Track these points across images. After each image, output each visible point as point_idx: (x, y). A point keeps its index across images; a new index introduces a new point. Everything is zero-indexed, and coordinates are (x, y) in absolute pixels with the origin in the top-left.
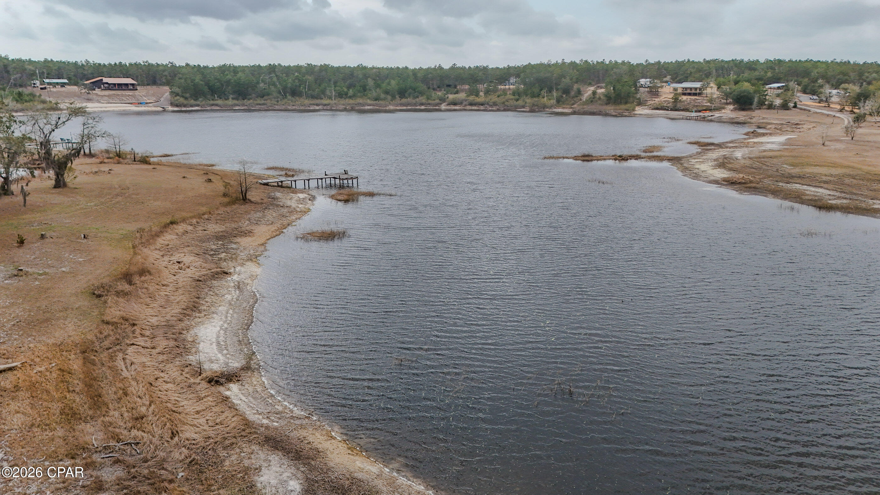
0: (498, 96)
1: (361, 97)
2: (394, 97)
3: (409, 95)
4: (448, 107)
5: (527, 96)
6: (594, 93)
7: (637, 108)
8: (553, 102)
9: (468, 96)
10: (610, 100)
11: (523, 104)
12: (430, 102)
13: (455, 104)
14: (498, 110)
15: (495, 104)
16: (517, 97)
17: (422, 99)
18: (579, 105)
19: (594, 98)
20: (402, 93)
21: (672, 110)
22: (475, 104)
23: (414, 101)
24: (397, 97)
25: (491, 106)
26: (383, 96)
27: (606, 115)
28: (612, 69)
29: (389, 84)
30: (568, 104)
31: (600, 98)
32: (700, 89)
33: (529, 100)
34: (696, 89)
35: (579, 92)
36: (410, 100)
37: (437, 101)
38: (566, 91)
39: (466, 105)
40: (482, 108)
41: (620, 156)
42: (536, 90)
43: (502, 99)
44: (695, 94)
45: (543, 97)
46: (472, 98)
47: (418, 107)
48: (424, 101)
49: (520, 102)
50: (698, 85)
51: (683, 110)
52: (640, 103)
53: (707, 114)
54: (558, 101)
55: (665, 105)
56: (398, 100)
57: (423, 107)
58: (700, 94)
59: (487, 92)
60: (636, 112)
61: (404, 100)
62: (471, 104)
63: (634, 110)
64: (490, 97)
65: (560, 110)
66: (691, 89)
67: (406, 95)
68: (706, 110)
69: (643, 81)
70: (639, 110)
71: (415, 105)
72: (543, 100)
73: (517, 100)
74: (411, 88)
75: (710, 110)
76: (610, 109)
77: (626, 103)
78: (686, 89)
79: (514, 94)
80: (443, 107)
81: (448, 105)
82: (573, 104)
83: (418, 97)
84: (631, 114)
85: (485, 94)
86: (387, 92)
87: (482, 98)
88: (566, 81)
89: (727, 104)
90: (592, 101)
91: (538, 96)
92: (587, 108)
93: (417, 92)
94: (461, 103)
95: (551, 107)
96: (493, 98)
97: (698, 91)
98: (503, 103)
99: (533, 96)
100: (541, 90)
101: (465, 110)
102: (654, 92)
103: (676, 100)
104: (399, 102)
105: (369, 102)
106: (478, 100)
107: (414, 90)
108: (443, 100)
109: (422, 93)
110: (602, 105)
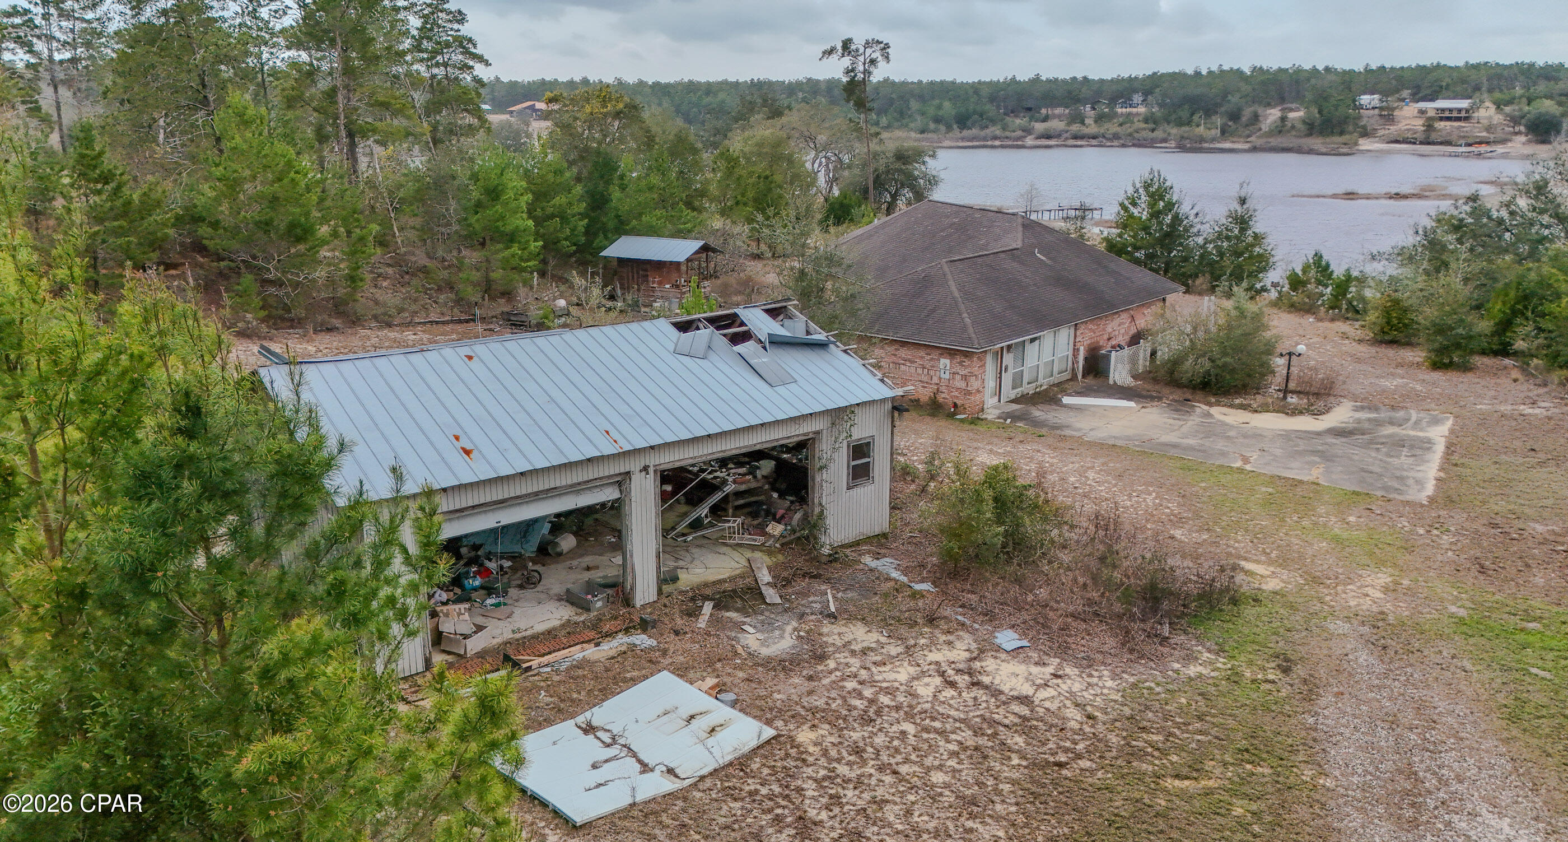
0: (1121, 125)
1: (898, 128)
2: (949, 128)
3: (973, 125)
4: (1039, 142)
5: (1169, 123)
6: (1283, 119)
7: (1361, 141)
8: (1216, 132)
9: (1069, 124)
10: (1311, 128)
11: (1165, 136)
12: (1008, 134)
13: (1049, 137)
14: (1123, 146)
15: (1116, 136)
16: (1153, 126)
17: (996, 130)
18: (1259, 137)
19: (1282, 127)
20: (963, 121)
21: (1421, 143)
22: (1082, 137)
23: (983, 133)
24: (955, 126)
25: (1108, 139)
26: (932, 126)
27: (1310, 152)
28: (1308, 80)
29: (939, 107)
30: (1240, 136)
31: (1293, 127)
32: (1467, 111)
33: (1174, 131)
34: (1460, 110)
35: (1256, 118)
36: (974, 131)
37: (1019, 133)
38: (1235, 116)
39: (1067, 139)
40: (1094, 142)
41: (1397, 194)
42: (1184, 114)
43: (1128, 129)
44: (1458, 119)
45: (1198, 126)
46: (1075, 128)
47: (989, 143)
48: (998, 133)
49: (1159, 134)
50: (1464, 104)
51: (1441, 143)
52: (1365, 134)
53: (1483, 148)
54: (1223, 132)
55: (1409, 135)
56: (956, 132)
57: (997, 143)
58: (1466, 119)
59: (1099, 119)
60: (1361, 148)
61: (966, 133)
62: (1075, 137)
63: (1356, 144)
64: (1107, 126)
65: (1227, 145)
66: (1451, 110)
67: (969, 123)
68: (1480, 143)
69: (1365, 99)
70: (1365, 144)
71: (985, 139)
72: (1197, 130)
73: (1153, 130)
74: (975, 112)
75: (1488, 143)
76: (1316, 142)
77: (1342, 133)
78: (1443, 110)
79: (1146, 121)
80: (1029, 141)
81: (1038, 138)
82: (1249, 136)
83: (987, 127)
84: (1349, 151)
85: (1096, 122)
86: (937, 120)
87: (1091, 127)
88: (1234, 99)
89: (1516, 134)
90: (1280, 132)
91: (1189, 123)
92: (1274, 142)
93: (984, 120)
94: (1058, 136)
95: (1213, 140)
96: (1112, 128)
97: (1463, 114)
98: (1130, 135)
99: (1180, 123)
100: (1192, 114)
101: (1066, 146)
102: (1388, 116)
103: (1429, 127)
104: (960, 135)
105: (913, 135)
106: (1086, 131)
107: (981, 115)
108: (1028, 131)
109: (993, 121)
110: (1300, 137)
